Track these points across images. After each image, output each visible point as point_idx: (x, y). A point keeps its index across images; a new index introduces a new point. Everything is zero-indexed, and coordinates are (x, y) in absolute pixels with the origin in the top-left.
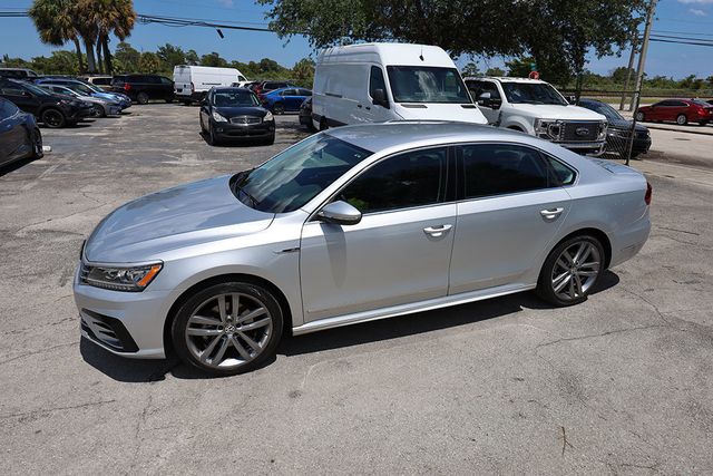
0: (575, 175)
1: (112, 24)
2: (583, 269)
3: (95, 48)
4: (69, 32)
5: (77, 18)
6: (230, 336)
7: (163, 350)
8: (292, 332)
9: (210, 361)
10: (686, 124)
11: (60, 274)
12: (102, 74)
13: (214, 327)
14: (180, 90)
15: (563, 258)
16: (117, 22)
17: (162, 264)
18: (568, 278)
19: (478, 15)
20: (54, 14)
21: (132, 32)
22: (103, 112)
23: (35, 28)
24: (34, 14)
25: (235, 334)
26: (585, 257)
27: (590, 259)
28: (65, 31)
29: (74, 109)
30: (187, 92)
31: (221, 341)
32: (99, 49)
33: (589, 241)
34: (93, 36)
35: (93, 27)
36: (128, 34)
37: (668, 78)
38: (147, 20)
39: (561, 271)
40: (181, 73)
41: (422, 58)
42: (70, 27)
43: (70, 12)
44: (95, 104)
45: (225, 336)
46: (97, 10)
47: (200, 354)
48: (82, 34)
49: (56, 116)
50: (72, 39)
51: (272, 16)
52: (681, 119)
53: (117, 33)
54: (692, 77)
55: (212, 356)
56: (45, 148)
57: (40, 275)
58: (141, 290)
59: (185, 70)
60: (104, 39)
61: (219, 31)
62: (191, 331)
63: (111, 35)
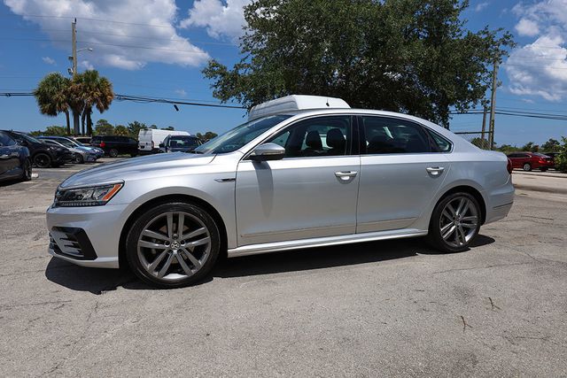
0: (450, 145)
1: (95, 101)
2: (464, 222)
3: (80, 117)
4: (63, 106)
5: (69, 96)
6: (175, 252)
7: (117, 258)
8: (227, 253)
9: (156, 274)
10: (530, 171)
11: (35, 234)
12: (84, 135)
13: (162, 242)
14: (143, 147)
15: (447, 210)
16: (99, 99)
17: (123, 183)
18: (453, 228)
19: (368, 85)
20: (53, 93)
21: (109, 106)
22: (81, 160)
23: (37, 104)
24: (37, 94)
25: (179, 251)
26: (465, 211)
27: (469, 213)
28: (60, 105)
29: (59, 154)
30: (148, 148)
31: (167, 256)
32: (83, 119)
33: (468, 197)
34: (81, 110)
35: (81, 102)
36: (106, 108)
37: (512, 146)
38: (121, 98)
39: (446, 221)
40: (145, 134)
41: (327, 104)
42: (64, 102)
43: (64, 93)
44: (76, 153)
45: (171, 251)
46: (85, 91)
47: (148, 266)
48: (72, 108)
49: (45, 159)
50: (64, 111)
51: (216, 86)
52: (527, 166)
53: (98, 107)
54: (531, 144)
55: (158, 269)
56: (33, 175)
57: (18, 235)
58: (104, 204)
59: (148, 132)
60: (89, 111)
61: (175, 106)
62: (142, 243)
63: (94, 109)
